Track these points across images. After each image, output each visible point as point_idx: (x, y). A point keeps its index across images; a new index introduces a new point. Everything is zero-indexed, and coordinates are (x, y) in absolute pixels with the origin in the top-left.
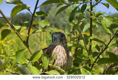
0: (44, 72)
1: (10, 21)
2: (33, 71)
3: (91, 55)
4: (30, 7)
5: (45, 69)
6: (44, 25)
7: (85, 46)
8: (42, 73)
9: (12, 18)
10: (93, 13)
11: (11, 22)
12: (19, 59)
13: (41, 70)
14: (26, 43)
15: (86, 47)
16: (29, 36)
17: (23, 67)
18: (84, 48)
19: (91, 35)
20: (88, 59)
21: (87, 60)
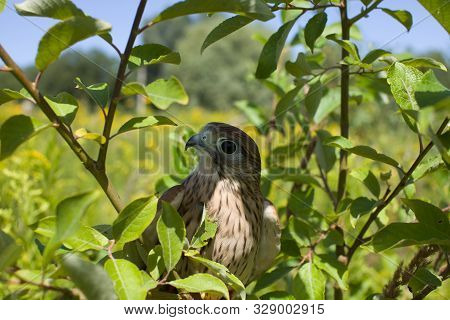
0: (165, 279)
1: (34, 84)
2: (120, 278)
3: (344, 209)
4: (110, 30)
5: (170, 269)
6: (166, 98)
7: (322, 176)
8: (158, 283)
9: (42, 71)
10: (353, 48)
11: (37, 87)
12: (67, 232)
13: (155, 273)
14: (97, 168)
15: (325, 181)
16: (108, 139)
17: (83, 263)
18: (319, 185)
19: (345, 134)
20: (333, 227)
21: (330, 229)
